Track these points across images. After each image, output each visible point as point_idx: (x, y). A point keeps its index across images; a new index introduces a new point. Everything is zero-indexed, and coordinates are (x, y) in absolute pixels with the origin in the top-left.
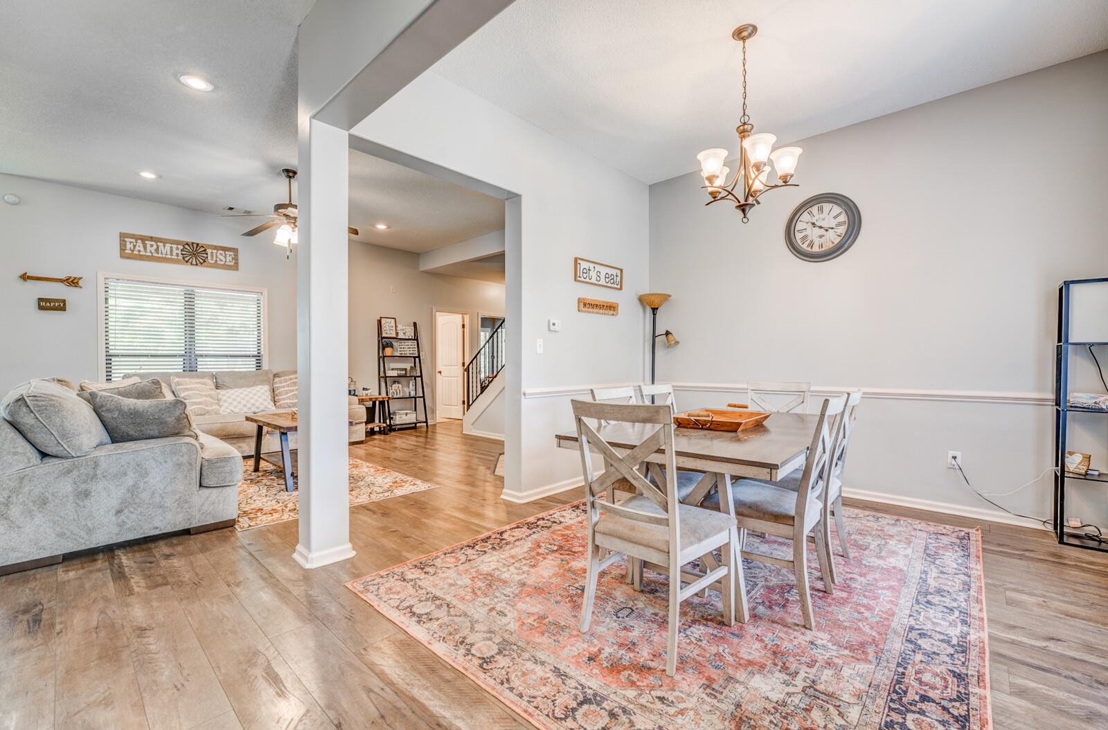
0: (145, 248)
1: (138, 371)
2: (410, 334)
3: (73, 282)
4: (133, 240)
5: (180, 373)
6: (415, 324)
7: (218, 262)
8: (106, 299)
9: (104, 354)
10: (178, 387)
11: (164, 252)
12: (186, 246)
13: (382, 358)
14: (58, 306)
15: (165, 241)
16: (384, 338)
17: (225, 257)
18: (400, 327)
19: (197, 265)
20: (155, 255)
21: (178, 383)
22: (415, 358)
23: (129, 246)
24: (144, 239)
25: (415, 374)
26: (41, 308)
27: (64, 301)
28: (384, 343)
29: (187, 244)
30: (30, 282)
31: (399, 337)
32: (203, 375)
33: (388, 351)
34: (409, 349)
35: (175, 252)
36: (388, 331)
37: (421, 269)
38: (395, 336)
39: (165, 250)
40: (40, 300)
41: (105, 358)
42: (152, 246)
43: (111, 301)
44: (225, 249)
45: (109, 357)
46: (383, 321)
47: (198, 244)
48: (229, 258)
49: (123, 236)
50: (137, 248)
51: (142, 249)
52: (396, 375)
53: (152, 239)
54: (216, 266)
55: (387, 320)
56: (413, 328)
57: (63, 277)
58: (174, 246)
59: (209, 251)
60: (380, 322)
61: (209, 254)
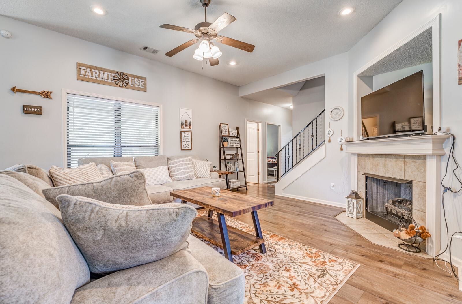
0: (92, 74)
1: (87, 156)
2: (235, 134)
3: (46, 95)
4: (85, 68)
5: (112, 157)
6: (237, 128)
7: (135, 86)
8: (68, 108)
9: (66, 145)
10: (116, 168)
11: (103, 77)
12: (117, 74)
13: (222, 148)
14: (36, 111)
15: (104, 70)
16: (223, 136)
17: (139, 83)
18: (230, 130)
19: (123, 87)
20: (98, 79)
21: (116, 166)
22: (237, 148)
23: (82, 72)
24: (91, 68)
25: (238, 158)
26: (25, 112)
27: (40, 108)
28: (223, 139)
29: (117, 73)
30: (18, 94)
31: (230, 136)
32: (127, 160)
33: (226, 144)
34: (235, 142)
35: (110, 78)
36: (225, 133)
37: (240, 96)
38: (228, 135)
39: (104, 75)
40: (25, 106)
41: (66, 147)
42: (96, 73)
43: (71, 109)
44: (138, 77)
45: (69, 147)
46: (222, 125)
47: (123, 73)
48: (141, 84)
49: (78, 65)
50: (87, 74)
51: (90, 74)
52: (230, 158)
53: (96, 68)
54: (134, 88)
55: (224, 125)
56: (237, 130)
57: (40, 91)
58: (110, 74)
59: (130, 78)
60: (220, 126)
61: (130, 80)
